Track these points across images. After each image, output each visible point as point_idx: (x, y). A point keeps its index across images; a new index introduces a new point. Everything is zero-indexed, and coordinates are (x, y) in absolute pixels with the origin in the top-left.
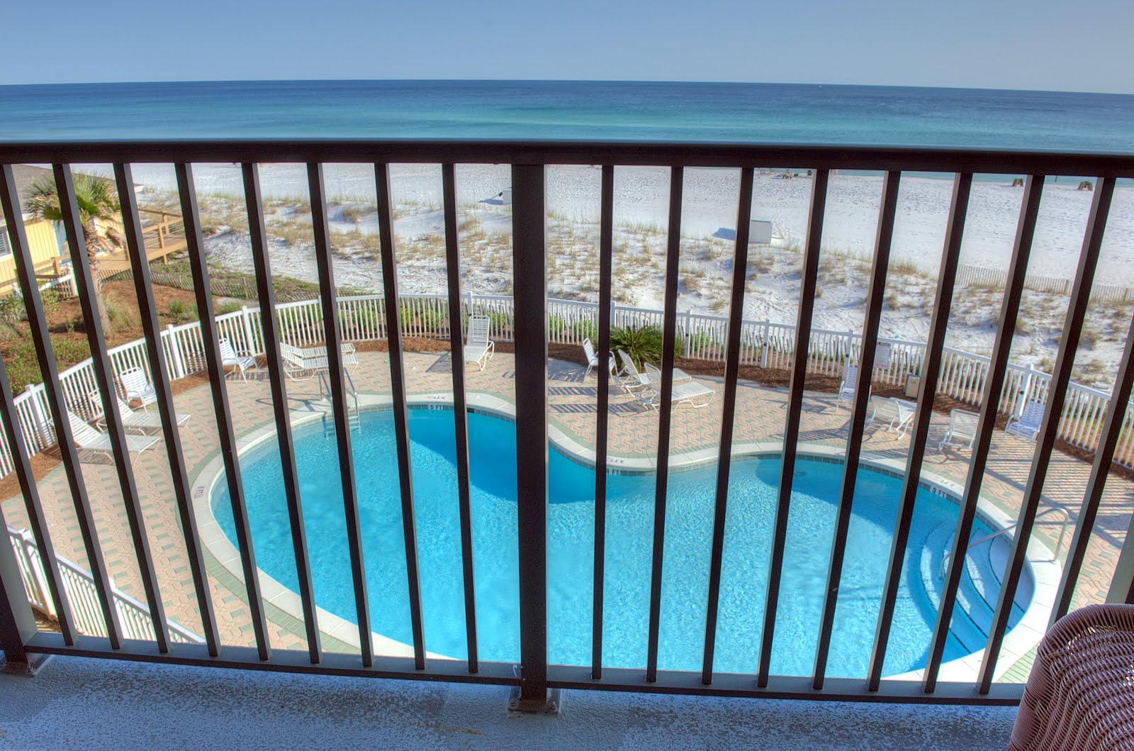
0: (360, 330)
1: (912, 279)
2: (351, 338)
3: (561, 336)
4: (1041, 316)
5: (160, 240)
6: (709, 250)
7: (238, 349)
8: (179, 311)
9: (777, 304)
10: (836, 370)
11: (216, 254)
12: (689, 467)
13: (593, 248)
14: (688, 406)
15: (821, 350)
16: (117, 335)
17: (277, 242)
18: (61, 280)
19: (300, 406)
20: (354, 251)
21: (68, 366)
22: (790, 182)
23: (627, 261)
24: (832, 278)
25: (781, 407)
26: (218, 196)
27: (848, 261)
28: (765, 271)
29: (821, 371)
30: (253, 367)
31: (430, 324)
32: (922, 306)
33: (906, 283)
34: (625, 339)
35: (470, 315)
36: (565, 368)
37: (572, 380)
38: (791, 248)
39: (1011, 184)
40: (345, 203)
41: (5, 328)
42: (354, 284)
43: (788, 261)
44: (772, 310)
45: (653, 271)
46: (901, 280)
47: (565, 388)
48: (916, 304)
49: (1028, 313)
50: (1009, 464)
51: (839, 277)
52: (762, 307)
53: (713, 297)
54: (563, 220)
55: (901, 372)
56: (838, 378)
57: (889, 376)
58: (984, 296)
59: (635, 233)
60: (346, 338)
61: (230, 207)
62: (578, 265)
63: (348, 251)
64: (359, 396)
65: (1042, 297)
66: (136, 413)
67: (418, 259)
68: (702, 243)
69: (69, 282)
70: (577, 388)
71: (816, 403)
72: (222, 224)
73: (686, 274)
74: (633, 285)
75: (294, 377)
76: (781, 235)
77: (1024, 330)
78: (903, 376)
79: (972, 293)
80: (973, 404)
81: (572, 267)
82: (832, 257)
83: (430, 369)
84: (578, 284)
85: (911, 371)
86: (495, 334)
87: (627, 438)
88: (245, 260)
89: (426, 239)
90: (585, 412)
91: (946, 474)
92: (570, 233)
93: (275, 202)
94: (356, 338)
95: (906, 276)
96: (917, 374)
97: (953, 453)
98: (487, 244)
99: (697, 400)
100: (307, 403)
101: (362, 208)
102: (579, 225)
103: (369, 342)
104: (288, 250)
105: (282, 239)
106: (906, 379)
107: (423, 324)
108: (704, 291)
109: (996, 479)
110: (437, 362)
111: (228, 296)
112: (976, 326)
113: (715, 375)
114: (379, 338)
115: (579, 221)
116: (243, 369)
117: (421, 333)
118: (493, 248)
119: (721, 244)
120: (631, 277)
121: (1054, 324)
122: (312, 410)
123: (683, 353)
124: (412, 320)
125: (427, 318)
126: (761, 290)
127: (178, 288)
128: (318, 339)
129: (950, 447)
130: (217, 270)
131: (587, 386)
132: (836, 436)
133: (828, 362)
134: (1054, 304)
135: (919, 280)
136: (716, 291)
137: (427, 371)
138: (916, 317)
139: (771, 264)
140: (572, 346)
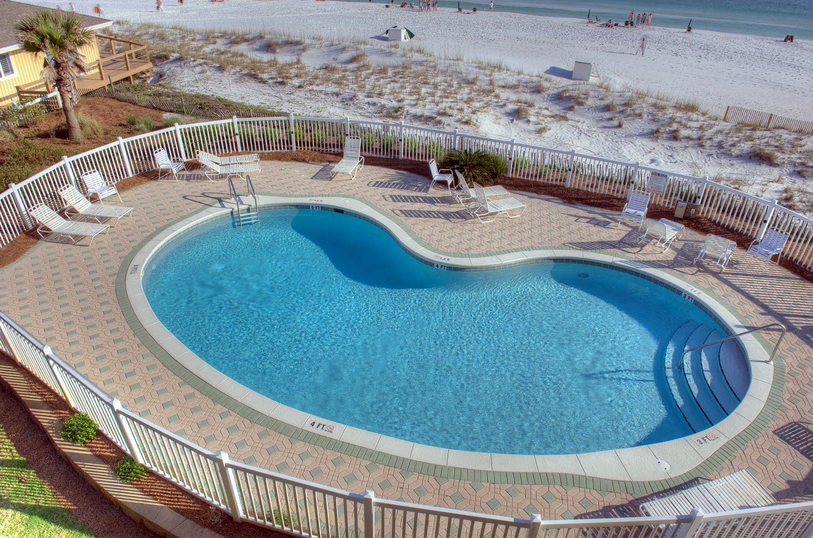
0: (265, 143)
1: (694, 116)
2: (258, 149)
3: (415, 154)
4: (791, 152)
5: (127, 64)
6: (541, 85)
7: (173, 156)
8: (133, 124)
9: (588, 131)
10: (622, 193)
11: (169, 76)
12: (499, 266)
13: (451, 80)
14: (505, 216)
15: (614, 172)
16: (86, 141)
17: (214, 67)
18: (49, 96)
19: (215, 203)
20: (270, 77)
21: (49, 165)
22: (610, 30)
23: (476, 91)
24: (632, 112)
25: (576, 221)
26: (175, 28)
27: (646, 98)
28: (581, 104)
29: (611, 193)
30: (183, 170)
31: (317, 141)
32: (699, 139)
33: (689, 119)
34: (462, 160)
35: (347, 135)
36: (416, 180)
37: (420, 191)
38: (604, 86)
40: (268, 36)
41: (6, 133)
42: (268, 103)
43: (600, 97)
44: (583, 135)
45: (495, 100)
46: (685, 117)
47: (413, 197)
48: (694, 137)
49: (781, 149)
50: (745, 278)
51: (637, 112)
52: (576, 133)
53: (538, 124)
54: (431, 56)
55: (673, 197)
56: (623, 199)
57: (663, 200)
58: (748, 133)
59: (485, 69)
60: (254, 149)
61: (183, 38)
62: (439, 93)
63: (265, 76)
64: (260, 196)
65: (794, 136)
66: (94, 205)
67: (317, 85)
68: (535, 79)
69: (55, 97)
70: (422, 197)
71: (604, 219)
72: (174, 52)
73: (519, 104)
74: (479, 111)
75: (213, 179)
76: (597, 74)
77: (776, 162)
78: (674, 200)
79: (739, 130)
80: (725, 226)
81: (433, 95)
82: (634, 95)
83: (314, 176)
84: (436, 109)
85: (681, 197)
86: (365, 150)
87: (455, 240)
88: (189, 82)
89: (326, 68)
90: (425, 217)
91: (696, 284)
92: (435, 67)
93: (216, 34)
94: (262, 149)
95: (690, 114)
96: (685, 200)
97: (703, 266)
98: (371, 74)
99: (512, 212)
100: (220, 200)
101: (280, 41)
102: (442, 61)
103: (271, 153)
104: (221, 75)
105: (218, 65)
106: (676, 204)
107: (311, 140)
108: (532, 119)
109: (734, 291)
110: (320, 171)
111: (171, 111)
112: (739, 157)
113: (529, 191)
114: (279, 150)
115: (443, 57)
116: (175, 172)
117: (310, 148)
118: (376, 77)
119: (550, 81)
120: (477, 105)
121: (800, 158)
122: (223, 206)
123: (506, 172)
124: (303, 137)
125: (315, 135)
126: (577, 119)
127: (135, 104)
128: (233, 149)
129: (702, 262)
130: (166, 90)
131: (431, 195)
132: (614, 247)
133: (617, 185)
134: (802, 143)
135: (700, 117)
136: (542, 118)
137: (312, 178)
138: (693, 147)
139: (587, 98)
140: (423, 163)
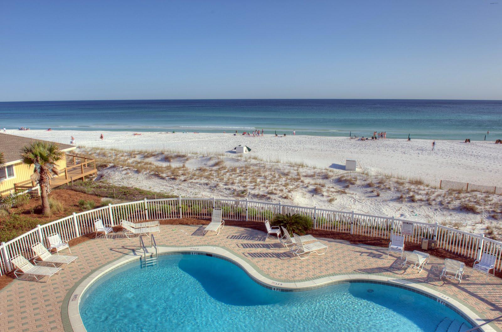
0: (163, 214)
1: (422, 187)
2: (159, 218)
3: (256, 218)
4: (485, 204)
5: (82, 170)
6: (327, 174)
7: (106, 224)
8: (83, 205)
9: (359, 199)
10: (387, 235)
11: (106, 176)
12: (315, 287)
13: (275, 174)
14: (315, 254)
15: (379, 223)
16: (53, 216)
17: (133, 171)
18: (33, 189)
19: (130, 252)
20: (167, 175)
21: (27, 231)
22: (364, 142)
23: (289, 179)
24: (384, 187)
25: (360, 255)
26: (112, 150)
27: (391, 179)
28: (353, 184)
29: (380, 236)
30: (112, 232)
31: (195, 212)
32: (428, 200)
33: (419, 189)
34: (285, 220)
35: (214, 208)
36: (256, 234)
37: (260, 240)
38: (365, 173)
39: (464, 141)
40: (166, 153)
41: (3, 211)
42: (165, 191)
43: (364, 179)
44: (357, 202)
45: (302, 184)
46: (417, 188)
47: (256, 244)
48: (425, 199)
49: (478, 203)
50: (476, 286)
51: (387, 187)
52: (352, 201)
53: (329, 196)
54: (261, 161)
55: (419, 237)
56: (388, 240)
57: (413, 239)
58: (456, 195)
59: (294, 167)
60: (156, 218)
61: (116, 155)
62: (268, 181)
63: (164, 175)
64: (159, 247)
65: (484, 195)
66: (53, 255)
67: (195, 179)
68: (324, 171)
69: (37, 190)
70: (262, 244)
71: (378, 253)
72: (110, 163)
73: (316, 186)
74: (292, 191)
75: (129, 237)
76: (360, 166)
77: (477, 211)
78: (420, 239)
79: (451, 194)
80: (455, 253)
81: (264, 182)
82: (384, 177)
83: (193, 234)
84: (267, 191)
85: (424, 236)
86: (225, 217)
87: (285, 271)
88: (118, 179)
89: (200, 170)
90: (264, 257)
91: (444, 292)
92: (264, 167)
93: (136, 153)
94: (161, 218)
95: (419, 186)
96: (427, 238)
97: (446, 280)
98: (227, 172)
99: (319, 251)
100: (133, 251)
101: (173, 155)
102: (269, 163)
103: (167, 220)
104: (138, 175)
105: (136, 170)
106: (421, 241)
107: (192, 211)
108: (325, 194)
109: (469, 295)
110: (197, 230)
111: (107, 197)
112: (454, 210)
113: (329, 238)
114: (171, 218)
115: (269, 161)
116: (106, 233)
117: (191, 216)
118: (230, 174)
119: (333, 172)
120: (291, 187)
121: (491, 208)
122: (135, 254)
123: (313, 226)
124: (187, 210)
125: (194, 209)
126: (352, 192)
127: (85, 193)
128: (143, 218)
129: (445, 277)
130: (104, 184)
131: (267, 243)
132: (388, 271)
133: (383, 231)
134: (490, 198)
135: (425, 188)
136: (330, 193)
137: (192, 235)
138: (425, 205)
139: (356, 181)
140: (261, 223)
